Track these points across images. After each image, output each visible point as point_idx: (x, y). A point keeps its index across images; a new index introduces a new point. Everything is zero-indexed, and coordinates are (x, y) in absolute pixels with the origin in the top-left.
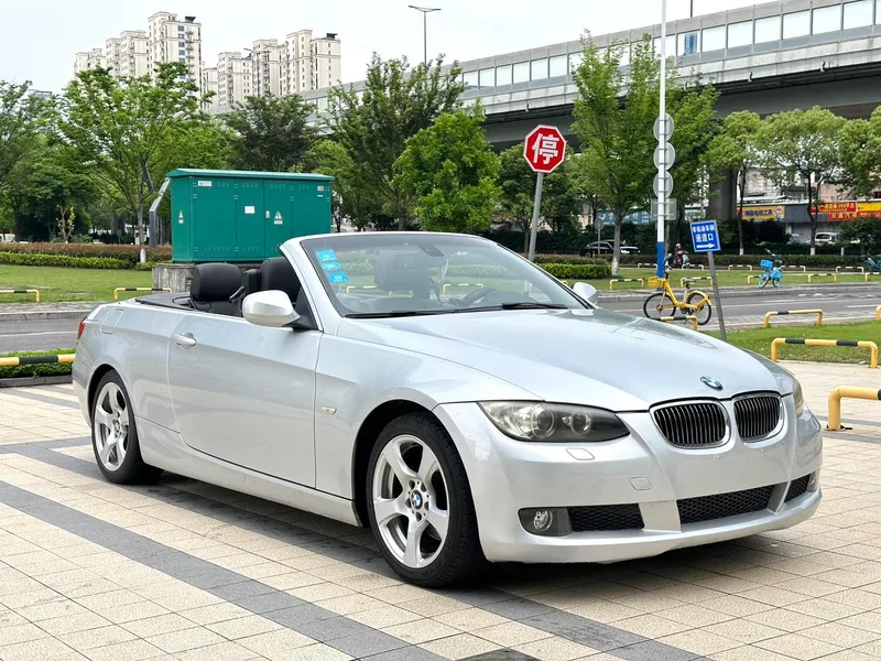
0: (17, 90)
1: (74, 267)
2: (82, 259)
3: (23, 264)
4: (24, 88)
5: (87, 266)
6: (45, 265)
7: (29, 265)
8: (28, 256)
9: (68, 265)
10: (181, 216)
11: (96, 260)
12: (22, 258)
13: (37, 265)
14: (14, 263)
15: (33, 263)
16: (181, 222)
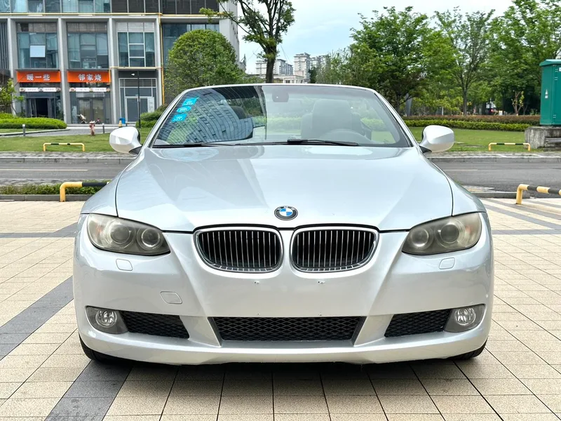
0: (485, 16)
1: (502, 130)
2: (508, 125)
3: (471, 129)
4: (490, 15)
5: (510, 130)
6: (485, 129)
7: (474, 129)
8: (475, 123)
9: (498, 129)
10: (546, 93)
11: (517, 125)
12: (471, 124)
13: (479, 129)
14: (466, 128)
15: (477, 128)
16: (546, 97)
